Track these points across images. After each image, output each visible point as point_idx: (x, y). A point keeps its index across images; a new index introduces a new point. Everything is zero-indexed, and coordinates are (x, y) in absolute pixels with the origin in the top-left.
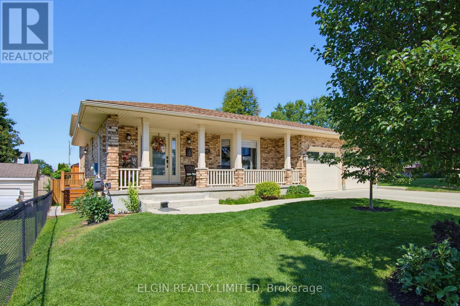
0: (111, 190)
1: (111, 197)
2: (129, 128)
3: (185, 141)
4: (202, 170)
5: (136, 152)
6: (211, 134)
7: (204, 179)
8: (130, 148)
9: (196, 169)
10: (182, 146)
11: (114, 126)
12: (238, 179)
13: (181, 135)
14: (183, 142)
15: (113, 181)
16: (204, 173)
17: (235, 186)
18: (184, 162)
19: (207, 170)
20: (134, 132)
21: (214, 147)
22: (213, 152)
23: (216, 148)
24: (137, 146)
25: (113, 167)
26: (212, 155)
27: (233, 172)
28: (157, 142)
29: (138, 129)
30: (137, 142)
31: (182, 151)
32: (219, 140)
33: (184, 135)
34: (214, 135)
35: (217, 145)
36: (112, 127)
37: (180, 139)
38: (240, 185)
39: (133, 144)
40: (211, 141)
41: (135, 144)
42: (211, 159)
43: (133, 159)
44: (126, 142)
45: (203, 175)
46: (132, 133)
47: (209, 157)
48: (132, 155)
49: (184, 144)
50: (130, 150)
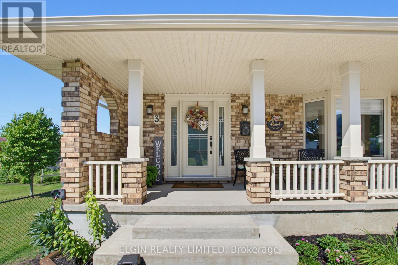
0: (67, 203)
1: (68, 215)
2: (152, 98)
3: (238, 111)
4: (256, 163)
5: (161, 132)
6: (286, 96)
7: (262, 185)
8: (153, 126)
9: (245, 159)
10: (234, 120)
11: (72, 82)
12: (351, 183)
13: (233, 101)
14: (236, 113)
15: (70, 185)
16: (263, 169)
17: (341, 198)
18: (238, 145)
19: (269, 162)
20: (159, 102)
21: (291, 118)
22: (290, 126)
23: (294, 119)
24: (163, 123)
25: (71, 160)
26: (288, 132)
27: (338, 167)
28: (193, 115)
29: (165, 98)
30: (163, 117)
31: (234, 127)
32: (301, 104)
33: (237, 101)
34: (291, 98)
35: (296, 113)
36: (70, 84)
37: (230, 107)
38: (357, 199)
39: (157, 120)
40: (286, 108)
41: (160, 120)
42: (286, 138)
43: (157, 142)
44: (148, 118)
45: (258, 175)
46: (156, 104)
47: (281, 135)
48: (156, 136)
49: (237, 116)
50: (153, 129)
